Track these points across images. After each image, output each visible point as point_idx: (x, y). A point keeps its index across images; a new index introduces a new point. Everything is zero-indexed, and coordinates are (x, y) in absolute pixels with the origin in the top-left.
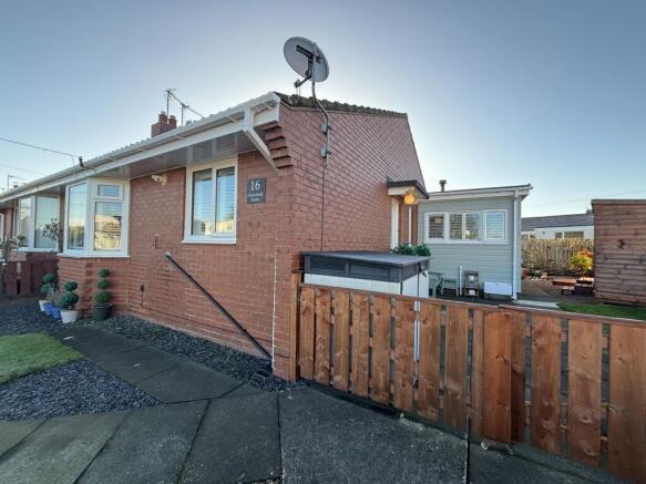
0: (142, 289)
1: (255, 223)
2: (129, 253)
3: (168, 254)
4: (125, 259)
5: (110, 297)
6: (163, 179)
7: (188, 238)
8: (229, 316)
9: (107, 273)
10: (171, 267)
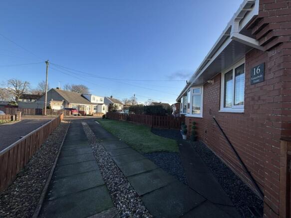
0: (206, 132)
1: (256, 98)
2: (203, 116)
3: (214, 117)
4: (201, 118)
5: (196, 133)
6: (212, 82)
7: (222, 110)
8: (239, 157)
9: (195, 123)
10: (215, 124)
